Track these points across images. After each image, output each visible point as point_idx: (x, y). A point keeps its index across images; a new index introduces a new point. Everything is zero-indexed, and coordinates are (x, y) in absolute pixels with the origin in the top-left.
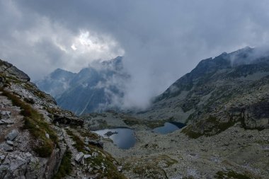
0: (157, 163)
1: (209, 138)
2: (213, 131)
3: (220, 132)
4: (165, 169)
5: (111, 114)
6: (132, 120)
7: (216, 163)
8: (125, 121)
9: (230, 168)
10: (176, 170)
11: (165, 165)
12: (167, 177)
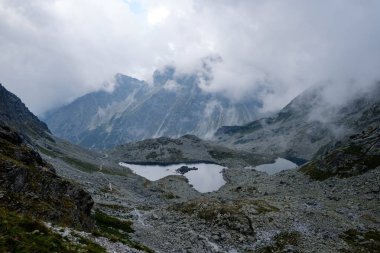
0: (240, 207)
1: (345, 180)
2: (354, 168)
3: (365, 171)
4: (251, 217)
5: (189, 141)
6: (222, 150)
7: (350, 217)
8: (211, 153)
9: (373, 225)
10: (271, 220)
11: (254, 211)
12: (251, 227)
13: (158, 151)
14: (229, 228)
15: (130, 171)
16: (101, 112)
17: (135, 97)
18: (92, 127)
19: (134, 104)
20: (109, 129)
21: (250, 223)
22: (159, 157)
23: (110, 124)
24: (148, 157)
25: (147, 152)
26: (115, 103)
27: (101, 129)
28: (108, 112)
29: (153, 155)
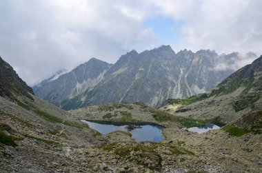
0: (156, 147)
1: (258, 136)
4: (163, 156)
8: (155, 116)
10: (183, 160)
12: (160, 164)
13: (113, 113)
14: (139, 163)
15: (87, 126)
16: (78, 86)
17: (104, 76)
18: (71, 97)
19: (103, 81)
20: (83, 99)
21: (160, 160)
22: (113, 117)
23: (84, 95)
24: (104, 117)
25: (104, 113)
26: (89, 80)
27: (77, 98)
28: (84, 86)
29: (109, 116)
